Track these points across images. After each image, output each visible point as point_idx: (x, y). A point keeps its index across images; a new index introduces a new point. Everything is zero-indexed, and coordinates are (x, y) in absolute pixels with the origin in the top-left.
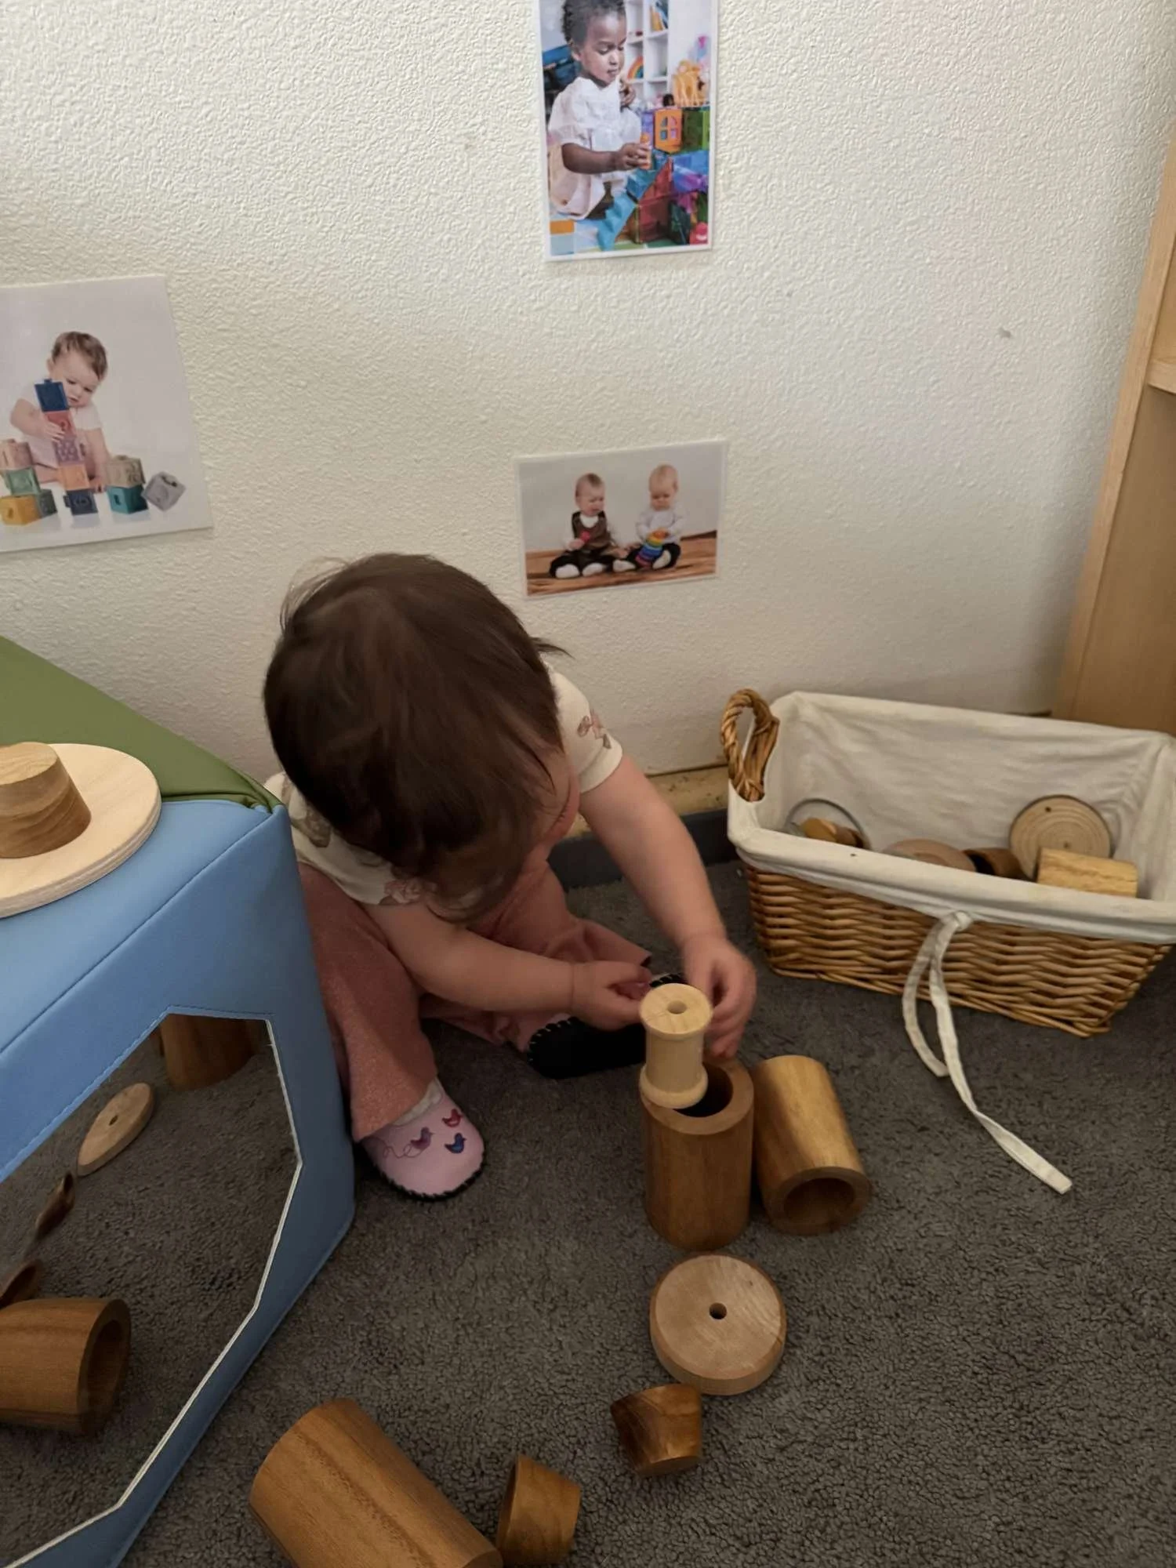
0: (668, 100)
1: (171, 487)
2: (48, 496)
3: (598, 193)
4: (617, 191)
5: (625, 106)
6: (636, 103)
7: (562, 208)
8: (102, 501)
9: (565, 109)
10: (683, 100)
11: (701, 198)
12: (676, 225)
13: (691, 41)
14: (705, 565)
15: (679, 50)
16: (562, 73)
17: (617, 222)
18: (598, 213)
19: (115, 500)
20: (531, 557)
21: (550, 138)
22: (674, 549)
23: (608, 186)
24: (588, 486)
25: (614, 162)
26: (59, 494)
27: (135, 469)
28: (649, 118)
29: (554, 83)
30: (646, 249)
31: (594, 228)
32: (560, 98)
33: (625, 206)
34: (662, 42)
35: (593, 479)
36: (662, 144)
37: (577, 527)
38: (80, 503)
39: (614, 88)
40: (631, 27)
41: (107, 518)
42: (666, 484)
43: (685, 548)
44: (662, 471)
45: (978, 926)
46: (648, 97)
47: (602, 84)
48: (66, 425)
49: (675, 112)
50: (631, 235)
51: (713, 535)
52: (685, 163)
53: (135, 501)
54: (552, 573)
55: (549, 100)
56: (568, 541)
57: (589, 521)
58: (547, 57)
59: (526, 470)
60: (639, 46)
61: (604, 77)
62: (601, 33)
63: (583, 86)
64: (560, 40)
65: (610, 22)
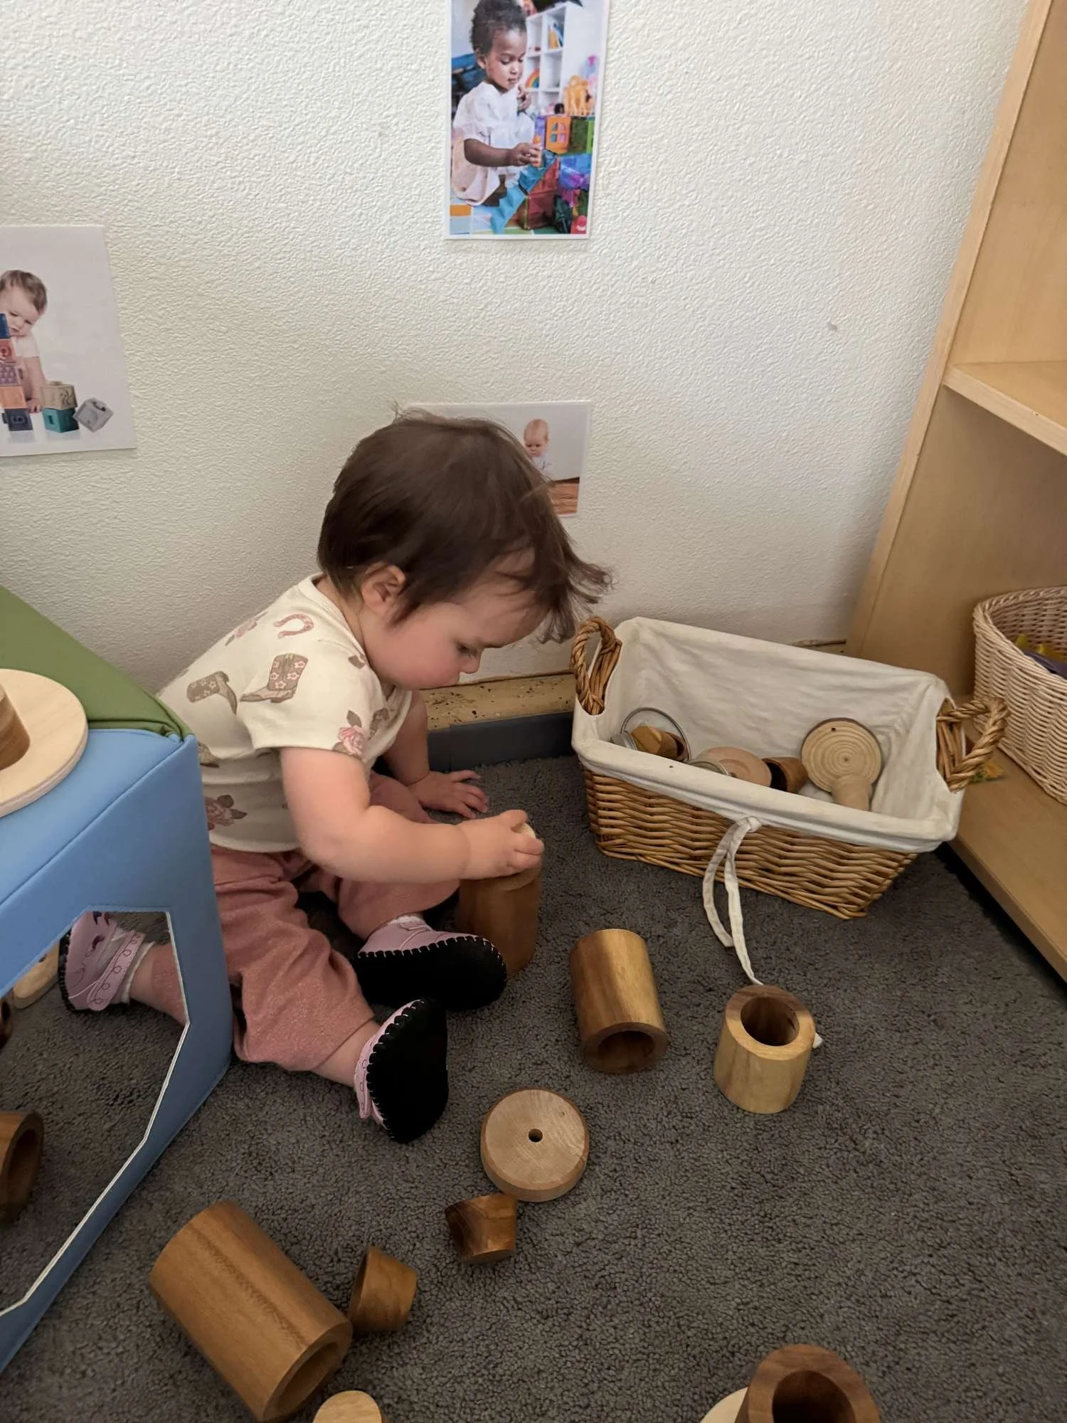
0: (559, 108)
1: (100, 411)
3: (493, 184)
4: (510, 183)
5: (521, 111)
6: (531, 109)
7: (461, 195)
8: (37, 420)
9: (469, 110)
10: (573, 110)
11: (583, 194)
12: (560, 216)
13: (582, 59)
15: (571, 65)
16: (468, 77)
17: (509, 210)
18: (493, 201)
19: (50, 419)
21: (454, 133)
23: (503, 179)
25: (508, 159)
27: (68, 394)
28: (542, 123)
29: (460, 86)
30: (532, 235)
31: (488, 213)
32: (465, 99)
33: (517, 196)
34: (557, 58)
36: (551, 146)
38: (18, 421)
39: (513, 94)
40: (531, 42)
41: (42, 436)
42: (539, 436)
44: (536, 423)
46: (542, 105)
47: (502, 89)
48: (7, 352)
49: (564, 119)
50: (519, 222)
52: (571, 164)
55: (456, 100)
58: (455, 62)
60: (537, 60)
61: (505, 84)
62: (504, 46)
63: (485, 90)
65: (512, 37)
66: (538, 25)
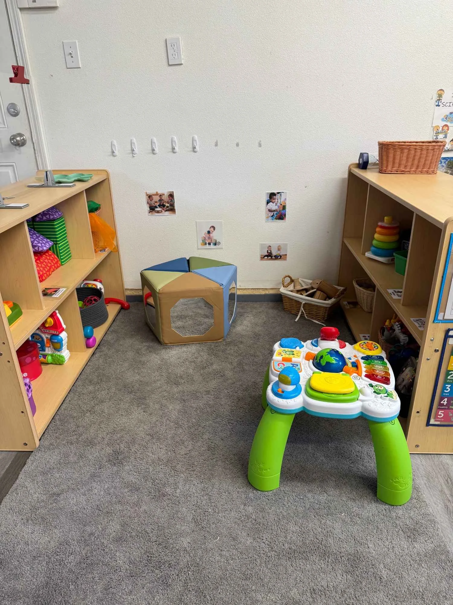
0: (281, 205)
1: (219, 243)
2: (206, 243)
4: (275, 214)
5: (276, 205)
7: (267, 216)
8: (212, 244)
9: (269, 206)
11: (285, 215)
13: (284, 199)
14: (285, 259)
15: (282, 200)
17: (275, 217)
18: (272, 216)
19: (213, 244)
20: (261, 255)
21: (267, 208)
22: (281, 256)
23: (273, 213)
24: (269, 247)
25: (274, 211)
26: (207, 243)
27: (216, 241)
28: (279, 207)
29: (268, 203)
30: (278, 220)
31: (271, 218)
32: (268, 204)
33: (276, 215)
34: (281, 199)
35: (270, 246)
36: (280, 209)
37: (268, 252)
38: (209, 244)
39: (275, 203)
41: (212, 246)
42: (280, 248)
43: (282, 256)
44: (279, 246)
45: (305, 303)
46: (279, 204)
47: (273, 203)
48: (210, 235)
49: (282, 206)
50: (276, 219)
51: (286, 255)
53: (215, 244)
54: (264, 258)
55: (267, 205)
56: (266, 254)
57: (269, 251)
58: (267, 200)
59: (262, 245)
62: (273, 198)
63: (271, 203)
64: (269, 199)
65: (275, 197)
66: (278, 195)
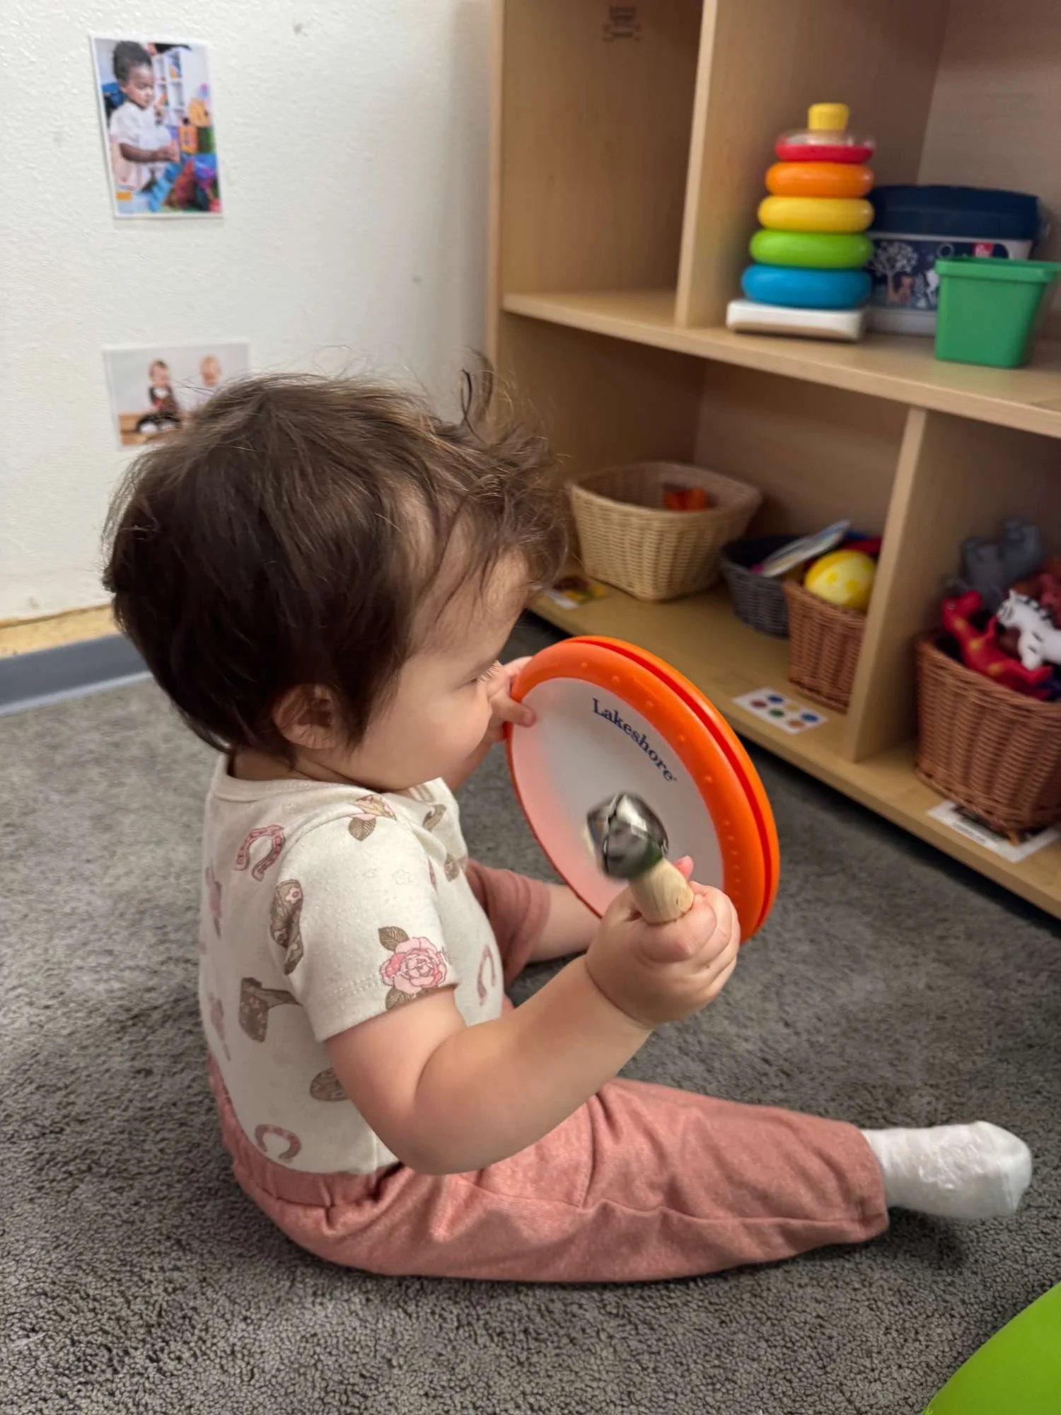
0: (186, 121)
3: (146, 177)
4: (158, 175)
5: (159, 122)
6: (166, 121)
7: (122, 183)
9: (120, 121)
10: (197, 122)
11: (214, 184)
12: (200, 199)
13: (198, 86)
15: (190, 93)
16: (116, 99)
17: (162, 196)
18: (149, 188)
20: (123, 418)
21: (112, 138)
23: (153, 172)
24: (157, 369)
25: (152, 157)
28: (174, 131)
29: (111, 105)
30: (180, 214)
31: (145, 198)
32: (116, 114)
33: (165, 185)
34: (178, 86)
35: (161, 364)
36: (185, 148)
37: (153, 397)
39: (150, 112)
40: (157, 74)
42: (212, 369)
44: (208, 360)
46: (174, 120)
47: (142, 107)
49: (191, 130)
50: (170, 204)
52: (202, 161)
54: (137, 430)
55: (109, 114)
56: (146, 407)
57: (161, 393)
58: (105, 88)
59: (111, 357)
60: (164, 87)
61: (143, 103)
62: (138, 77)
63: (129, 108)
64: (112, 79)
65: (143, 71)
66: (161, 62)
